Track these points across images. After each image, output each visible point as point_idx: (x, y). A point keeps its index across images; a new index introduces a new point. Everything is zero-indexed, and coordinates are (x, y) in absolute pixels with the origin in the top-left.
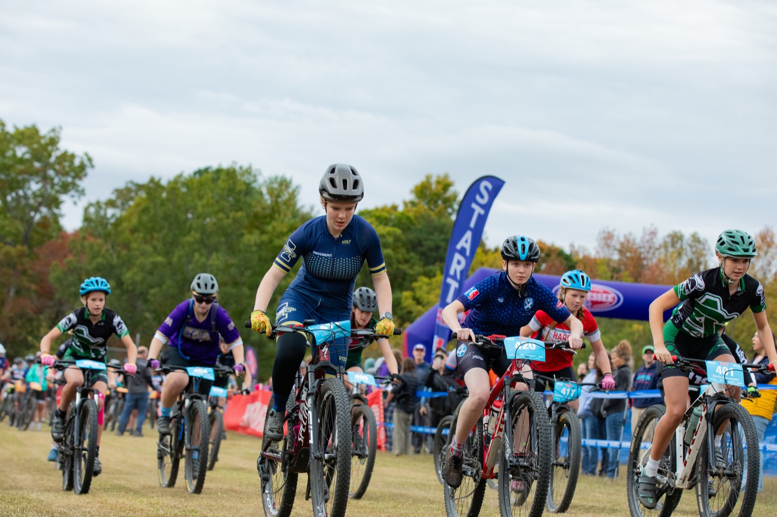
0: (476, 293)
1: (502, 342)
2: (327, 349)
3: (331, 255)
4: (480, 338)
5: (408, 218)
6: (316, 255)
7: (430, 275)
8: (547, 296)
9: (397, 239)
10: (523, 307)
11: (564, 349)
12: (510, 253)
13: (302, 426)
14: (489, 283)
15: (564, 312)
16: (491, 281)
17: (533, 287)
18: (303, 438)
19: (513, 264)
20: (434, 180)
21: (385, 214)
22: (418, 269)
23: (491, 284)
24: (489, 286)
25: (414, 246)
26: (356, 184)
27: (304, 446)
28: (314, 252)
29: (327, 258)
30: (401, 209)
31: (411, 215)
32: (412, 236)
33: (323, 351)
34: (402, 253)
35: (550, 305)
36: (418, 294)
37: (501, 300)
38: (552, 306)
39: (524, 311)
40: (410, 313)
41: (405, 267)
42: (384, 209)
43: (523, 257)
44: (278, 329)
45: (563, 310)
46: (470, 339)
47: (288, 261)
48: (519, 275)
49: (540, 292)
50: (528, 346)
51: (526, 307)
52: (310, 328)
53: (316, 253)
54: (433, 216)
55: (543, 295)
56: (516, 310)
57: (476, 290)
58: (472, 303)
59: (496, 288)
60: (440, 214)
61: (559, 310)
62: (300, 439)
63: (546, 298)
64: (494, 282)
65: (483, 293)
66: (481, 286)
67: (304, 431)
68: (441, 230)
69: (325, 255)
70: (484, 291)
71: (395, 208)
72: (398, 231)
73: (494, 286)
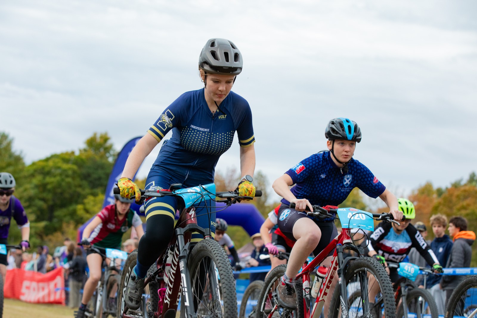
0: (303, 168)
1: (336, 213)
2: (193, 212)
3: (208, 130)
4: (317, 208)
5: (82, 160)
6: (193, 129)
7: (95, 195)
8: (365, 173)
9: (74, 172)
10: (343, 183)
11: (389, 220)
12: (337, 133)
13: (168, 289)
14: (314, 160)
15: (380, 187)
16: (315, 158)
17: (352, 164)
18: (169, 300)
19: (338, 144)
20: (98, 136)
21: (67, 157)
22: (87, 191)
23: (315, 161)
24: (314, 163)
25: (86, 177)
26: (236, 56)
27: (170, 307)
28: (192, 126)
29: (205, 132)
30: (77, 153)
31: (84, 157)
32: (84, 171)
33: (190, 214)
34: (78, 181)
35: (368, 180)
36: (88, 207)
37: (323, 176)
38: (369, 181)
39: (343, 186)
40: (82, 218)
41: (79, 190)
42: (67, 153)
43: (350, 136)
44: (147, 194)
45: (379, 185)
46: (308, 208)
47: (164, 130)
48: (345, 153)
49: (359, 169)
50: (359, 217)
51: (345, 183)
52: (178, 192)
53: (194, 127)
54: (97, 158)
55: (361, 172)
56: (336, 186)
57: (302, 165)
58: (299, 177)
59: (320, 165)
60: (102, 157)
61: (376, 185)
62: (165, 301)
63: (364, 175)
64: (318, 159)
65: (309, 168)
66: (306, 162)
67: (170, 293)
68: (102, 167)
69: (202, 129)
70: (310, 166)
71: (73, 153)
72: (75, 167)
73: (318, 163)
